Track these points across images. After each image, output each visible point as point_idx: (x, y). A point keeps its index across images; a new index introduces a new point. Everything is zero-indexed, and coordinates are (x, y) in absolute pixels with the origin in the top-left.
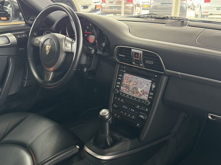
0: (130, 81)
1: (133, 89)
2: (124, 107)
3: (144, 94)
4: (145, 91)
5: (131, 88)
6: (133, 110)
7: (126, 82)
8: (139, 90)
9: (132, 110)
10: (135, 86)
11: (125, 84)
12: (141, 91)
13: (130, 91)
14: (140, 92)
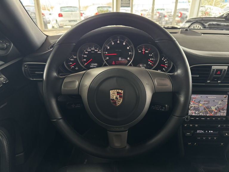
0: (199, 102)
1: (205, 109)
2: (198, 131)
3: (220, 111)
4: (220, 108)
5: (201, 109)
6: (212, 132)
7: (193, 104)
8: (213, 108)
9: (210, 131)
10: (206, 105)
11: (192, 107)
12: (215, 108)
13: (201, 112)
14: (214, 110)
